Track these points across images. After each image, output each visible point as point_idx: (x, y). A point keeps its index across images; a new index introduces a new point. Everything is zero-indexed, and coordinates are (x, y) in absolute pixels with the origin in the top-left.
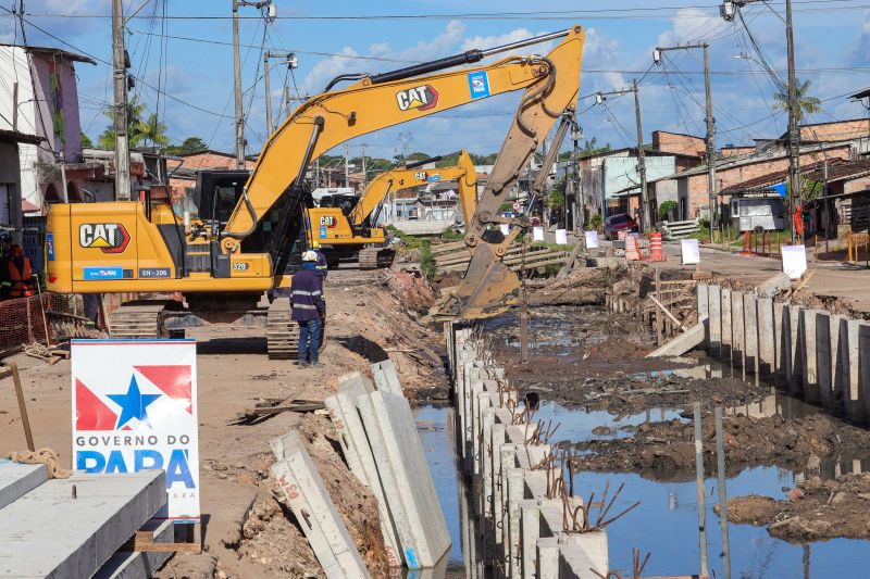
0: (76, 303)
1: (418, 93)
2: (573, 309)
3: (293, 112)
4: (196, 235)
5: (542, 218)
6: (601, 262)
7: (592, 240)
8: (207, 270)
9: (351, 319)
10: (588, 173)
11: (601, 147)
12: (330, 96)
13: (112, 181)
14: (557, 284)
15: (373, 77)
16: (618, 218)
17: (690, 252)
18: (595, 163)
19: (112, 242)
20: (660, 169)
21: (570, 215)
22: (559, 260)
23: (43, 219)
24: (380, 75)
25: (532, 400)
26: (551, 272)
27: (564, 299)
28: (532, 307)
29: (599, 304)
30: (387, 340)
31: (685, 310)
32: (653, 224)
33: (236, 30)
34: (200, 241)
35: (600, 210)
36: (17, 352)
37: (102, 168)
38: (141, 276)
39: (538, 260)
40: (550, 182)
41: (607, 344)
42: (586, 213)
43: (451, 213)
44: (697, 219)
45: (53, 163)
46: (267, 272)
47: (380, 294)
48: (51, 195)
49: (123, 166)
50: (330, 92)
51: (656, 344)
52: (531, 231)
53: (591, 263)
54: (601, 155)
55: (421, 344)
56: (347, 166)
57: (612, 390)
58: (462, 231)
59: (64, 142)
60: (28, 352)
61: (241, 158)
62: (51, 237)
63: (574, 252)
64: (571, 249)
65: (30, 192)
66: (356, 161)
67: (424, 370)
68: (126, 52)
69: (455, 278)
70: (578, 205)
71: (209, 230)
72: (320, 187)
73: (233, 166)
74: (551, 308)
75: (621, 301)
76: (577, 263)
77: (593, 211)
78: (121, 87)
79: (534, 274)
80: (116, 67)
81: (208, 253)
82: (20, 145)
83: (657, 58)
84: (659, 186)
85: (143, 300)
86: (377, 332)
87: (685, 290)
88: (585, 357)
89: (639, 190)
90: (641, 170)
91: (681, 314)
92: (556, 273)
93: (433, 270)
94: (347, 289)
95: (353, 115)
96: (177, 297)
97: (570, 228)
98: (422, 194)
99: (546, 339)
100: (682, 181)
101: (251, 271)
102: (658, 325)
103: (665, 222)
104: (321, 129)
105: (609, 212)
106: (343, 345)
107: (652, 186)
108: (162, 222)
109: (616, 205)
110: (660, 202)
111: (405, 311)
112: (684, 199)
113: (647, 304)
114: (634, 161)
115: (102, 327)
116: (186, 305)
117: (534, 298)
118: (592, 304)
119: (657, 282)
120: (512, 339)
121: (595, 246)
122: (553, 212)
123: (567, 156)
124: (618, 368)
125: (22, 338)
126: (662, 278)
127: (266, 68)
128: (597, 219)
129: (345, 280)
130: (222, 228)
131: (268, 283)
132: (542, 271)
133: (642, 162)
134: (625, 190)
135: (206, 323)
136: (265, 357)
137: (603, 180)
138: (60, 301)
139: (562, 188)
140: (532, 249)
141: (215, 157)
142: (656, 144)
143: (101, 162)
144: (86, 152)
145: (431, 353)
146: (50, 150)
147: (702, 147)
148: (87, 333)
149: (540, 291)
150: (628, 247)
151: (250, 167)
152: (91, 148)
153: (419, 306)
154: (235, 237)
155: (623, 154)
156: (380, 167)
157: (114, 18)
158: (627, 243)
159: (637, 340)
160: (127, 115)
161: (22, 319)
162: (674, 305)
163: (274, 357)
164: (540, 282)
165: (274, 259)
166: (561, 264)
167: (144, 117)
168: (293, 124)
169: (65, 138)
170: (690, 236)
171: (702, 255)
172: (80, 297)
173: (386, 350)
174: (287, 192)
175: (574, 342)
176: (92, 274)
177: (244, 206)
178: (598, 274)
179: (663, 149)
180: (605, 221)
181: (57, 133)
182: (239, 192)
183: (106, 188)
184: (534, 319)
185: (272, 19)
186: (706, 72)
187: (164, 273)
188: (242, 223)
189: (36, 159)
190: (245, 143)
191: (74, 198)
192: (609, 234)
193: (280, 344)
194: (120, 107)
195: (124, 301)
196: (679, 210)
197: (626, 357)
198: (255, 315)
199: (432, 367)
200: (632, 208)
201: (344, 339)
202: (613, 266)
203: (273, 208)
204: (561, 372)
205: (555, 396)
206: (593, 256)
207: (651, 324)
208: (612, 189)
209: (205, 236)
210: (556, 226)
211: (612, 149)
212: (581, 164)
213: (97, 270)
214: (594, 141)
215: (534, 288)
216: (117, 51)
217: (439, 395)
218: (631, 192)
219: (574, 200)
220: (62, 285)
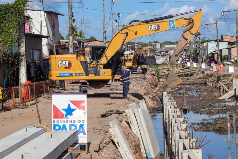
0: (58, 83)
1: (155, 26)
2: (198, 85)
3: (120, 30)
4: (90, 64)
5: (190, 59)
6: (206, 72)
7: (204, 66)
8: (94, 74)
9: (134, 88)
10: (203, 47)
11: (207, 40)
12: (130, 26)
13: (68, 49)
14: (194, 78)
15: (142, 21)
16: (211, 60)
17: (231, 69)
18: (205, 44)
19: (67, 66)
20: (223, 46)
21: (198, 59)
22: (194, 71)
23: (48, 59)
24: (144, 21)
25: (185, 111)
26: (192, 75)
27: (195, 82)
28: (186, 85)
29: (205, 84)
30: (145, 94)
31: (229, 86)
32: (221, 61)
33: (104, 6)
34: (92, 65)
35: (206, 57)
36: (41, 96)
37: (65, 45)
38: (75, 75)
39: (188, 71)
40: (193, 49)
41: (207, 95)
42: (202, 58)
43: (164, 58)
44: (234, 60)
45: (52, 44)
46: (110, 74)
47: (143, 81)
48: (51, 52)
49: (71, 44)
50: (130, 25)
51: (221, 95)
52: (187, 63)
53: (203, 72)
54: (207, 42)
55: (154, 95)
56: (135, 45)
57: (208, 108)
58: (167, 63)
59: (55, 38)
60: (43, 96)
61: (105, 42)
62: (50, 64)
63: (198, 69)
64: (198, 68)
65: (45, 51)
66: (138, 43)
67: (155, 103)
68: (72, 13)
69: (164, 76)
70: (200, 56)
71: (94, 63)
72: (128, 50)
73: (102, 44)
74: (192, 85)
75: (211, 83)
76: (199, 72)
77: (204, 58)
78: (71, 22)
79: (187, 75)
80: (69, 17)
81: (94, 69)
82: (42, 38)
83: (223, 14)
84: (223, 51)
85: (76, 82)
86: (142, 91)
87: (229, 80)
88: (200, 99)
89: (217, 52)
90: (218, 46)
91: (228, 87)
92: (193, 75)
93: (159, 74)
94: (134, 79)
95: (136, 32)
96: (85, 81)
97: (198, 62)
98: (156, 53)
99: (190, 94)
100: (230, 49)
101: (106, 74)
102: (222, 90)
103: (225, 61)
104: (127, 35)
105: (209, 58)
106: (132, 95)
107: (221, 50)
108: (81, 60)
109: (211, 56)
110: (223, 55)
111: (150, 86)
112: (230, 54)
113: (219, 84)
114: (216, 43)
115: (65, 90)
116: (88, 84)
117: (187, 82)
118: (203, 84)
119: (222, 78)
120: (180, 94)
121: (204, 68)
122: (193, 58)
123: (197, 42)
124: (210, 102)
125: (42, 92)
126: (223, 77)
127: (112, 17)
128: (205, 60)
129: (133, 77)
130: (98, 62)
131: (110, 77)
132: (189, 75)
133: (218, 44)
134: (213, 52)
135: (93, 88)
136: (110, 98)
137: (207, 49)
138: (53, 82)
139: (196, 51)
140: (187, 68)
141: (98, 42)
142: (222, 39)
143: (65, 43)
144: (61, 40)
145: (157, 97)
146: (51, 40)
147: (235, 39)
148: (60, 91)
149: (188, 80)
150: (214, 68)
151: (107, 44)
152: (63, 39)
153: (154, 84)
154: (102, 65)
155: (213, 42)
156: (145, 45)
157: (69, 3)
158: (214, 67)
159: (216, 94)
160: (73, 30)
161: (42, 87)
162: (226, 84)
163: (112, 98)
164: (189, 78)
165: (112, 71)
166: (195, 73)
167: (78, 31)
168: (119, 34)
169: (55, 37)
170: (232, 65)
171: (235, 70)
172: (59, 81)
173: (144, 96)
174: (117, 52)
175: (198, 95)
176: (62, 75)
177: (105, 56)
178: (205, 76)
179: (224, 40)
180: (208, 60)
181: (53, 35)
182: (103, 52)
183: (67, 50)
184: (186, 88)
185: (114, 3)
186: (237, 18)
187: (82, 74)
188: (104, 61)
189: (47, 42)
190: (106, 38)
191: (58, 53)
192: (209, 64)
193: (114, 95)
194: (70, 28)
195: (71, 82)
196: (229, 57)
197: (212, 99)
198: (107, 86)
199: (157, 101)
200: (215, 57)
201: (133, 94)
202: (209, 73)
203: (113, 56)
204: (193, 103)
205: (192, 110)
206: (203, 70)
207: (220, 90)
208: (210, 51)
209: (93, 64)
210: (194, 62)
211: (210, 40)
212: (201, 44)
213: (63, 74)
214: (205, 38)
215: (187, 79)
216: (70, 12)
217: (159, 109)
218: (215, 52)
219: (199, 55)
220: (53, 78)
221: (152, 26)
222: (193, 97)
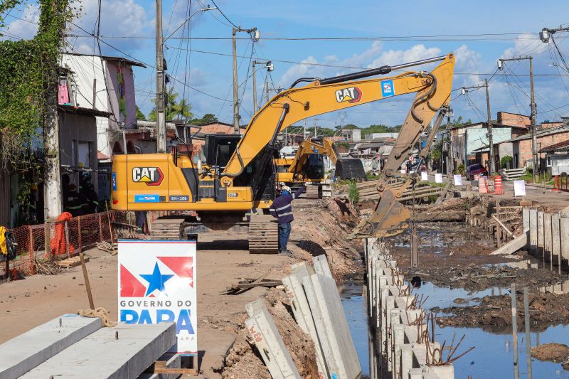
0: (131, 217)
1: (349, 92)
2: (444, 223)
3: (270, 100)
4: (205, 175)
5: (427, 166)
6: (463, 195)
7: (458, 180)
8: (212, 197)
9: (303, 229)
10: (456, 138)
11: (465, 122)
12: (293, 91)
13: (155, 140)
14: (435, 208)
15: (321, 81)
16: (475, 166)
17: (519, 188)
18: (461, 131)
19: (153, 179)
20: (502, 136)
21: (445, 164)
22: (437, 193)
23: (110, 164)
24: (326, 79)
25: (417, 282)
26: (432, 200)
27: (439, 217)
28: (419, 222)
29: (462, 221)
30: (326, 242)
31: (515, 225)
32: (497, 170)
33: (235, 46)
34: (207, 178)
35: (463, 162)
36: (93, 247)
37: (149, 133)
38: (170, 200)
39: (424, 193)
40: (434, 143)
41: (465, 246)
42: (455, 163)
43: (370, 163)
44: (525, 167)
45: (118, 129)
46: (250, 199)
47: (323, 213)
48: (117, 149)
49: (162, 131)
50: (294, 88)
51: (496, 246)
52: (420, 175)
53: (456, 195)
54: (465, 127)
55: (347, 245)
56: (305, 132)
57: (467, 275)
58: (377, 174)
59: (125, 116)
60: (99, 247)
61: (237, 127)
62: (115, 175)
63: (446, 188)
64: (445, 185)
65: (103, 146)
66: (311, 130)
67: (349, 263)
68: (164, 60)
69: (371, 204)
70: (450, 158)
71: (213, 172)
72: (288, 145)
73: (232, 131)
74: (431, 223)
75: (475, 219)
76: (448, 195)
77: (459, 162)
78: (161, 82)
79: (421, 201)
80: (158, 69)
81: (213, 186)
82: (97, 118)
83: (500, 66)
84: (501, 147)
85: (173, 215)
86: (319, 237)
87: (516, 212)
88: (451, 254)
89: (488, 149)
90: (489, 136)
91: (512, 227)
92: (435, 201)
93: (357, 199)
94: (302, 210)
95: (308, 103)
96: (194, 214)
97: (445, 172)
98: (352, 150)
99: (428, 242)
100: (516, 143)
101: (240, 198)
102: (498, 235)
103: (505, 169)
104: (287, 111)
105: (469, 163)
106: (297, 245)
107: (496, 146)
108: (184, 167)
109: (474, 158)
110: (502, 156)
111: (338, 224)
112: (516, 155)
113: (491, 221)
114: (486, 130)
116: (199, 219)
117: (421, 217)
118: (457, 221)
119: (498, 208)
120: (405, 242)
121: (460, 184)
122: (434, 163)
123: (444, 127)
124: (472, 261)
125: (96, 238)
126: (501, 204)
127: (253, 70)
128: (462, 167)
129: (301, 204)
130: (221, 170)
131: (249, 205)
132: (426, 200)
133: (490, 131)
134: (479, 149)
135: (210, 230)
136: (247, 252)
137: (466, 143)
138: (121, 216)
139: (440, 147)
140: (420, 186)
141: (221, 126)
142: (500, 120)
143: (149, 128)
144: (139, 122)
145: (354, 251)
146: (116, 121)
147: (528, 122)
148: (137, 236)
149: (424, 212)
150: (480, 185)
151: (242, 132)
152: (144, 119)
153: (348, 221)
154: (230, 176)
155: (478, 126)
156: (326, 133)
157: (157, 39)
158: (480, 182)
159: (485, 244)
160: (165, 100)
161: (96, 226)
162: (508, 222)
163: (252, 252)
164: (424, 206)
165: (254, 191)
166: (438, 196)
167: (178, 101)
168: (270, 108)
169: (126, 114)
170: (520, 178)
171: (527, 190)
172: (134, 213)
173: (324, 248)
174: (265, 148)
175: (444, 244)
176: (140, 199)
177: (236, 157)
178: (461, 202)
179: (504, 123)
180: (467, 168)
181: (121, 110)
182: (233, 149)
183: (152, 145)
184: (419, 230)
185: (257, 40)
186: (531, 74)
187: (185, 198)
188: (234, 168)
189: (107, 127)
190: (239, 117)
191: (131, 150)
192: (469, 177)
193: (257, 244)
194: (160, 94)
195: (162, 216)
196: (513, 162)
197: (477, 255)
198: (241, 225)
199: (354, 259)
200: (484, 161)
201: (300, 242)
202: (470, 197)
203: (256, 158)
204: (435, 263)
205: (432, 279)
206: (458, 190)
207: (494, 234)
208: (472, 148)
209: (210, 176)
210: (436, 171)
211: (473, 123)
212: (452, 132)
213: (143, 197)
214: (460, 118)
215: (421, 210)
216: (159, 59)
217: (358, 277)
218: (483, 150)
219: (447, 155)
220: (121, 206)
221: (342, 91)
222: (435, 249)
